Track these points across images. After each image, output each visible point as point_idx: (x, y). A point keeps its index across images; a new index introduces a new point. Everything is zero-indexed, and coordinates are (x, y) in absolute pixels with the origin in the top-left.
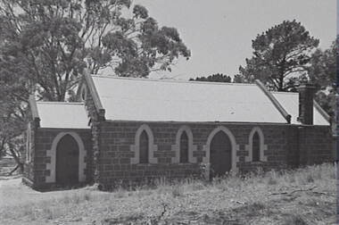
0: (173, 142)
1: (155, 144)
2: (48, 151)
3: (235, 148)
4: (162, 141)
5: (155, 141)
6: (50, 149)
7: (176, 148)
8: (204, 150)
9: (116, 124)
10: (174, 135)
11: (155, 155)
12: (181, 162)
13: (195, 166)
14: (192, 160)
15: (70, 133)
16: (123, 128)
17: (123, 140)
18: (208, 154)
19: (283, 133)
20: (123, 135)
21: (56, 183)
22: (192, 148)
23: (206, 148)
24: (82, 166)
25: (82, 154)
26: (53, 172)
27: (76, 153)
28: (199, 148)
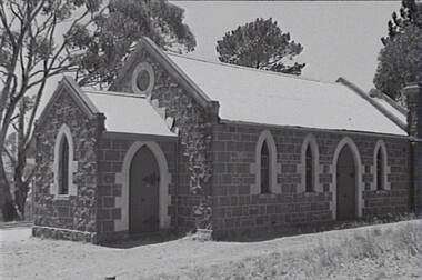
0: (299, 159)
1: (278, 162)
2: (117, 175)
3: (361, 170)
4: (286, 158)
5: (278, 157)
6: (120, 170)
7: (302, 169)
8: (330, 172)
9: (232, 128)
10: (299, 149)
11: (279, 181)
14: (318, 187)
15: (149, 143)
16: (240, 134)
17: (241, 155)
18: (334, 179)
19: (404, 150)
20: (240, 148)
22: (318, 169)
24: (165, 200)
25: (165, 180)
26: (125, 213)
28: (326, 169)
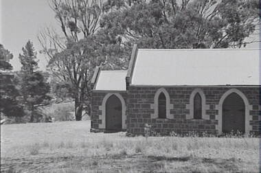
0: (188, 102)
1: (171, 103)
2: (100, 107)
4: (178, 101)
5: (171, 100)
6: (101, 105)
7: (190, 107)
8: (216, 109)
9: (139, 88)
10: (188, 97)
11: (172, 112)
12: (195, 118)
13: (208, 122)
14: (205, 117)
15: (116, 94)
16: (144, 91)
17: (144, 100)
18: (220, 112)
20: (144, 96)
21: (106, 129)
22: (205, 107)
23: (219, 107)
24: (124, 117)
25: (124, 109)
26: (104, 122)
27: (120, 108)
28: (212, 107)
